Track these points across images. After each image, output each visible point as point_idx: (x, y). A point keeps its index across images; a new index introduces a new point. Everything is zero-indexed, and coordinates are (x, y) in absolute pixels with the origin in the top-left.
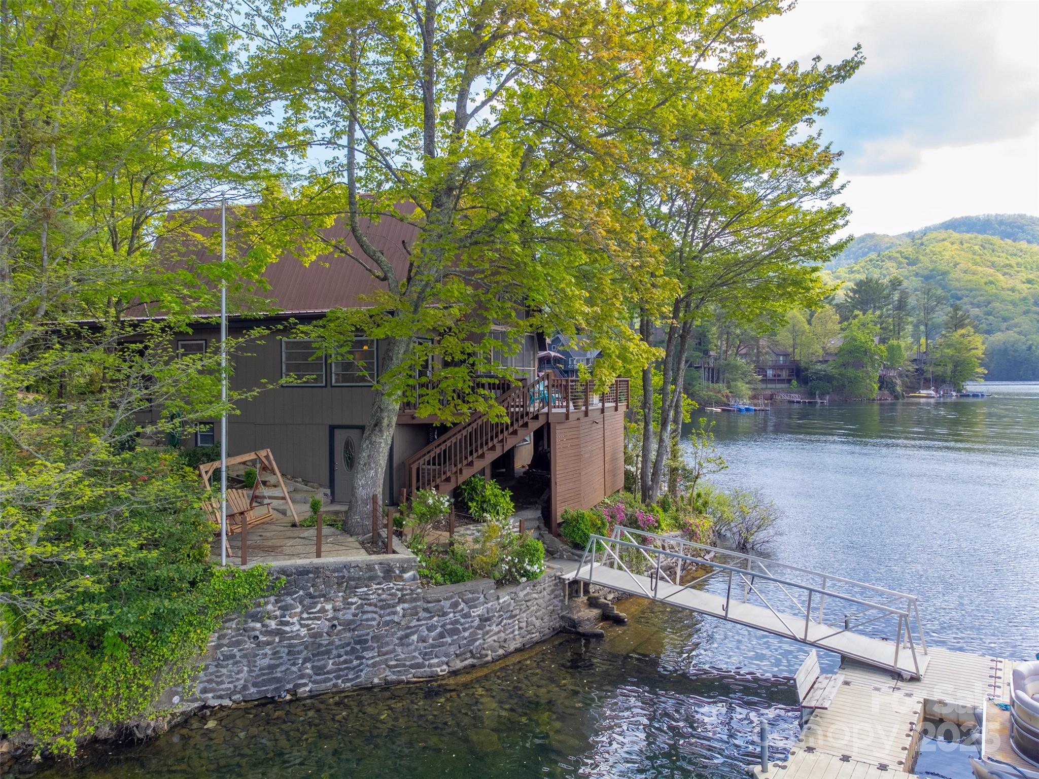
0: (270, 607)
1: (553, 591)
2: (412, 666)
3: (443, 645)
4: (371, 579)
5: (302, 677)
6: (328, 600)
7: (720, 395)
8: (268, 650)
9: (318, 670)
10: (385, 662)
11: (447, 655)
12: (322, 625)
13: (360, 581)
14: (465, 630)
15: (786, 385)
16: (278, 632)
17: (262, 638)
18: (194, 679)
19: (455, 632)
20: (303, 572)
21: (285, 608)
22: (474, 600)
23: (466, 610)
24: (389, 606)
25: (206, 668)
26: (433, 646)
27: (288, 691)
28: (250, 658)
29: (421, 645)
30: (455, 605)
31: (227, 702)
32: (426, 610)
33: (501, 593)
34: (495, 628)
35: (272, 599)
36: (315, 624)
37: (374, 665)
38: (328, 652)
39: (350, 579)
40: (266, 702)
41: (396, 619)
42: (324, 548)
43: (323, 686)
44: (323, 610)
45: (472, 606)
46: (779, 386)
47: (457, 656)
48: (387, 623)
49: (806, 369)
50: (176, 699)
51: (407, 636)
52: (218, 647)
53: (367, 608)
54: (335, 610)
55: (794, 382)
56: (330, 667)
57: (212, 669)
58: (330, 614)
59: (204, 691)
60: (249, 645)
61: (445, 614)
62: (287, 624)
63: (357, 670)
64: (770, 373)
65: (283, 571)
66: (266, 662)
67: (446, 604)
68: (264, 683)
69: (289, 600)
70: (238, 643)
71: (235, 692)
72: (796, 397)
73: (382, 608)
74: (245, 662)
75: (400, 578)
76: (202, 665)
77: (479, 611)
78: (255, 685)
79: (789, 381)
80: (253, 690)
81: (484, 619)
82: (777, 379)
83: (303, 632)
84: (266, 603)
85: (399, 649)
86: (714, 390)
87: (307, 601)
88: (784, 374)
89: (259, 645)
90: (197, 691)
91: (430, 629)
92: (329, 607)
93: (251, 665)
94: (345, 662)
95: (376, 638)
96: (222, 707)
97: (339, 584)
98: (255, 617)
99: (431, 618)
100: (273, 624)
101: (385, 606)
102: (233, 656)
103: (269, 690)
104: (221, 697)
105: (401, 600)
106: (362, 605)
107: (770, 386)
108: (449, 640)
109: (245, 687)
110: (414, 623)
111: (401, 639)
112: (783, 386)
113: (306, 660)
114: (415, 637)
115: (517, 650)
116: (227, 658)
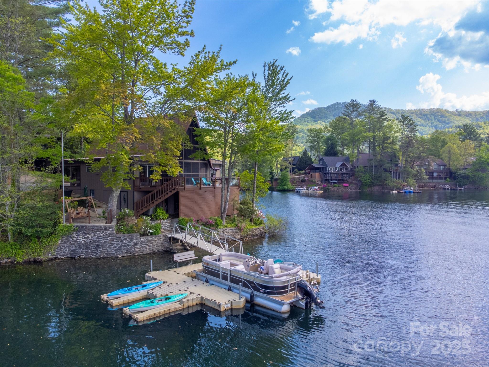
0: (74, 235)
1: (164, 240)
2: (111, 254)
3: (121, 249)
4: (101, 230)
5: (82, 253)
6: (89, 234)
7: (399, 185)
8: (73, 246)
9: (86, 252)
10: (104, 252)
11: (122, 252)
12: (87, 241)
13: (98, 230)
14: (128, 246)
15: (444, 181)
16: (76, 241)
17: (72, 243)
18: (54, 251)
19: (126, 246)
20: (83, 227)
21: (78, 235)
22: (132, 238)
23: (129, 241)
24: (106, 237)
25: (57, 248)
26: (118, 249)
27: (78, 256)
28: (69, 247)
29: (115, 249)
30: (125, 239)
31: (63, 257)
32: (116, 239)
33: (141, 238)
34: (139, 247)
35: (75, 233)
36: (86, 240)
37: (101, 252)
38: (89, 248)
39: (95, 229)
40: (72, 258)
41: (108, 241)
42: (91, 221)
43: (87, 256)
44: (88, 237)
45: (131, 239)
46: (439, 181)
47: (126, 253)
48: (105, 242)
49: (455, 173)
50: (50, 255)
51: (111, 246)
52: (61, 243)
53: (100, 237)
54: (91, 237)
55: (448, 179)
56: (89, 251)
57: (59, 249)
58: (90, 238)
59: (57, 254)
60: (69, 244)
61: (122, 241)
62: (79, 239)
63: (97, 253)
64: (435, 174)
65: (77, 226)
66: (73, 248)
67: (122, 239)
68: (72, 254)
69: (79, 233)
70: (65, 243)
71: (65, 255)
72: (448, 187)
73: (104, 238)
74: (67, 248)
75: (109, 230)
76: (56, 247)
77: (134, 241)
78: (70, 254)
79: (445, 178)
80: (69, 255)
81: (135, 244)
82: (439, 178)
83: (83, 242)
84: (73, 234)
85: (108, 249)
86: (396, 183)
87: (84, 234)
88: (443, 175)
89: (72, 244)
90: (55, 254)
91: (118, 244)
92: (90, 236)
93: (69, 249)
94: (93, 251)
95: (102, 245)
96: (62, 259)
97: (92, 231)
98: (71, 237)
99: (118, 242)
100: (75, 239)
101: (105, 237)
102: (65, 246)
103: (73, 255)
104: (61, 256)
105: (109, 236)
106: (98, 237)
107: (434, 181)
108: (123, 248)
109: (67, 254)
110: (113, 242)
111: (109, 246)
112: (442, 181)
113: (83, 249)
114: (113, 246)
115: (147, 254)
116: (63, 246)
